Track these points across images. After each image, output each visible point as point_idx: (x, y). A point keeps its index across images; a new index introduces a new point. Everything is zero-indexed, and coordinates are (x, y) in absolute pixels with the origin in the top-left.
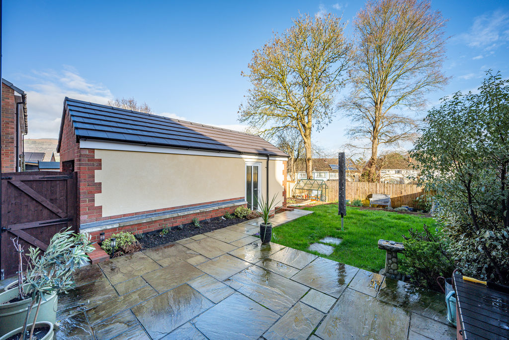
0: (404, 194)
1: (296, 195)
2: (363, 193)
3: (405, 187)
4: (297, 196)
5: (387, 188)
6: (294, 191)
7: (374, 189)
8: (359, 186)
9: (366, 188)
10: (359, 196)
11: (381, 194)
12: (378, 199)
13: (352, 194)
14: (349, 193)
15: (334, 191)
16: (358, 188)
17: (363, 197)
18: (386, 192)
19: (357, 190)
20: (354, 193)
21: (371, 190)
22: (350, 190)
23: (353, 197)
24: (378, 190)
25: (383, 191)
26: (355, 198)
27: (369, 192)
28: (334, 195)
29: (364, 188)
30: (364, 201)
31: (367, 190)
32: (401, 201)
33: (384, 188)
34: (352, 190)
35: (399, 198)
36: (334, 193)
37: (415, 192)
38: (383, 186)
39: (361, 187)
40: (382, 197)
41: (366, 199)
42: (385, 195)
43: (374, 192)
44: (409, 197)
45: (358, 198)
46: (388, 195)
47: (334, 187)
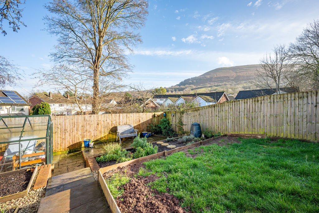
0: (142, 121)
2: (105, 127)
3: (142, 115)
7: (118, 121)
9: (108, 121)
10: (101, 132)
11: (124, 124)
12: (124, 131)
13: (91, 130)
14: (86, 131)
15: (59, 132)
16: (99, 122)
17: (106, 132)
18: (128, 122)
19: (98, 124)
20: (95, 129)
21: (114, 122)
22: (88, 127)
23: (93, 135)
24: (121, 121)
25: (125, 122)
26: (94, 136)
27: (112, 125)
28: (59, 139)
29: (106, 120)
30: (107, 136)
31: (110, 123)
32: (140, 128)
33: (127, 118)
34: (90, 126)
35: (138, 126)
36: (59, 135)
37: (148, 119)
38: (125, 117)
39: (103, 119)
40: (127, 128)
41: (109, 133)
42: (129, 125)
43: (118, 124)
44: (145, 123)
45: (99, 134)
46: (131, 125)
47: (59, 126)
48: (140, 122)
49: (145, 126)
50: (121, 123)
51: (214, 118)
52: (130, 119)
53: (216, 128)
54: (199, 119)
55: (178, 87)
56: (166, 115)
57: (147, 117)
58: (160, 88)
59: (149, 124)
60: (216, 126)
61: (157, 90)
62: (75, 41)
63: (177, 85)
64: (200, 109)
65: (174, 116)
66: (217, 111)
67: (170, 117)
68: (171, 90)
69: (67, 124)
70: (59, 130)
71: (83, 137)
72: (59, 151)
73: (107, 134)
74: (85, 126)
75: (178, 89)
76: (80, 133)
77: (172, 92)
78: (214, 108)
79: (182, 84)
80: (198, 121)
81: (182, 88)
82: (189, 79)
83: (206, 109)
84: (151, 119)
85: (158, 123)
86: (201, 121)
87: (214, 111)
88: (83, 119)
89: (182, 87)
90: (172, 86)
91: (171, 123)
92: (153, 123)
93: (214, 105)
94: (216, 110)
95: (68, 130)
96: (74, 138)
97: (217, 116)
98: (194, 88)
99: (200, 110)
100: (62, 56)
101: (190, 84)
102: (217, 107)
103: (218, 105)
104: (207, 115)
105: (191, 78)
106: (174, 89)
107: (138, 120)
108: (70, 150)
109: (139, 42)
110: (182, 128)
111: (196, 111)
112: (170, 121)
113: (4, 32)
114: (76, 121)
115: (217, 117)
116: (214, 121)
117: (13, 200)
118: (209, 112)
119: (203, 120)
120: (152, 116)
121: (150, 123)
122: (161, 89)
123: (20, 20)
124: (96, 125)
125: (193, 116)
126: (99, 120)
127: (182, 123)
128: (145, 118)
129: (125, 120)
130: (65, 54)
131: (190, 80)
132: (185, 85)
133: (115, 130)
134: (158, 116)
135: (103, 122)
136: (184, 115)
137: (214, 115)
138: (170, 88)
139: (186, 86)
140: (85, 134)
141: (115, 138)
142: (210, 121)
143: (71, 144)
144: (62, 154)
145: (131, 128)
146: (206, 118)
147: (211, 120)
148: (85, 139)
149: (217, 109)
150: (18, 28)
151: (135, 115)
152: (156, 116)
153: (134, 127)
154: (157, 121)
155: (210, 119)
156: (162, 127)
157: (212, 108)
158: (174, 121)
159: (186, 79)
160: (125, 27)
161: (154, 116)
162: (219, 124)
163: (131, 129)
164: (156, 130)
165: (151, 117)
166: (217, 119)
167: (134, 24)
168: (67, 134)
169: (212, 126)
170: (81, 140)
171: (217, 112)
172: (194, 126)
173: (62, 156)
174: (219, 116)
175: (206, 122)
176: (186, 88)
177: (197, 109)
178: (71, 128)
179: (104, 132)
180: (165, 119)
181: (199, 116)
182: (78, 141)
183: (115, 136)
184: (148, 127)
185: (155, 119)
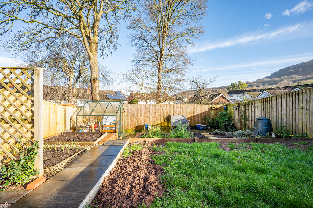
0: (196, 113)
1: (79, 125)
2: (161, 115)
3: (197, 107)
4: (81, 127)
5: (183, 108)
6: (75, 120)
7: (172, 110)
8: (157, 108)
9: (164, 110)
10: (157, 119)
11: (178, 114)
12: (177, 120)
13: (150, 117)
14: (147, 117)
15: (130, 116)
16: (156, 110)
17: (161, 119)
18: (182, 113)
19: (155, 112)
20: (153, 116)
21: (169, 112)
22: (148, 113)
23: (151, 121)
24: (175, 112)
25: (179, 112)
26: (153, 122)
27: (167, 114)
28: (130, 120)
29: (162, 110)
30: (162, 123)
31: (165, 112)
32: (194, 120)
33: (180, 109)
34: (150, 113)
35: (192, 117)
36: (130, 118)
37: (204, 111)
38: (179, 107)
39: (159, 108)
40: (180, 118)
41: (164, 121)
42: (182, 115)
43: (172, 113)
44: (200, 116)
45: (156, 121)
46: (184, 116)
47: (130, 111)
48: (194, 113)
49: (200, 118)
50: (175, 113)
51: (297, 111)
52: (184, 110)
53: (301, 126)
54: (271, 113)
55: (269, 80)
56: (227, 108)
57: (202, 109)
58: (239, 82)
59: (205, 117)
60: (300, 123)
61: (233, 86)
62: (146, 47)
63: (267, 77)
64: (273, 99)
65: (236, 109)
66: (304, 100)
67: (231, 110)
68: (257, 84)
69: (135, 110)
70: (130, 114)
71: (145, 121)
72: (130, 129)
73: (162, 122)
74: (146, 113)
75: (267, 82)
76: (142, 118)
77: (258, 86)
78: (297, 96)
79: (275, 75)
80: (269, 116)
81: (274, 81)
82: (289, 68)
83: (283, 98)
84: (208, 112)
85: (216, 116)
86: (275, 115)
87: (297, 101)
88: (145, 107)
89: (275, 79)
90: (258, 80)
91: (233, 117)
92: (210, 117)
93: (297, 92)
94: (301, 99)
95: (135, 115)
96: (139, 121)
97: (302, 108)
98: (298, 79)
99: (273, 101)
100: (139, 61)
101: (291, 73)
102: (304, 94)
103: (306, 92)
104: (285, 107)
105: (294, 66)
106: (261, 82)
107: (192, 111)
108: (136, 130)
109: (201, 34)
110: (247, 124)
111: (267, 103)
112: (232, 115)
113: (111, 53)
114: (140, 109)
115: (304, 110)
116: (297, 116)
117: (88, 146)
118: (288, 103)
119: (277, 114)
120: (209, 108)
121: (206, 115)
122: (240, 84)
123: (118, 43)
124: (154, 113)
125: (263, 108)
126: (156, 108)
127: (246, 118)
128: (200, 110)
129: (179, 111)
130: (140, 60)
131: (291, 69)
132: (280, 77)
133: (169, 119)
134: (217, 109)
135: (159, 111)
136: (250, 108)
137: (297, 107)
138: (254, 83)
139: (282, 78)
140: (146, 119)
141: (169, 126)
142: (291, 117)
143: (137, 126)
144: (131, 132)
145: (184, 118)
146: (283, 112)
147: (291, 115)
148: (146, 123)
149: (304, 98)
150: (117, 48)
151: (189, 106)
152: (213, 108)
153: (188, 118)
154: (215, 114)
155: (291, 112)
156: (220, 121)
157: (294, 97)
158: (236, 116)
159: (283, 68)
160: (187, 23)
161: (211, 109)
162: (308, 121)
163: (183, 120)
164: (213, 124)
165: (207, 110)
166: (304, 113)
167: (195, 17)
168: (135, 118)
169: (294, 123)
170: (143, 124)
171: (304, 102)
172: (260, 121)
173: (131, 133)
174: (308, 108)
175: (283, 118)
176: (283, 80)
177: (268, 99)
178: (137, 113)
179: (160, 120)
180: (225, 113)
181: (271, 109)
182: (141, 124)
183: (169, 124)
184: (203, 119)
185: (213, 112)
